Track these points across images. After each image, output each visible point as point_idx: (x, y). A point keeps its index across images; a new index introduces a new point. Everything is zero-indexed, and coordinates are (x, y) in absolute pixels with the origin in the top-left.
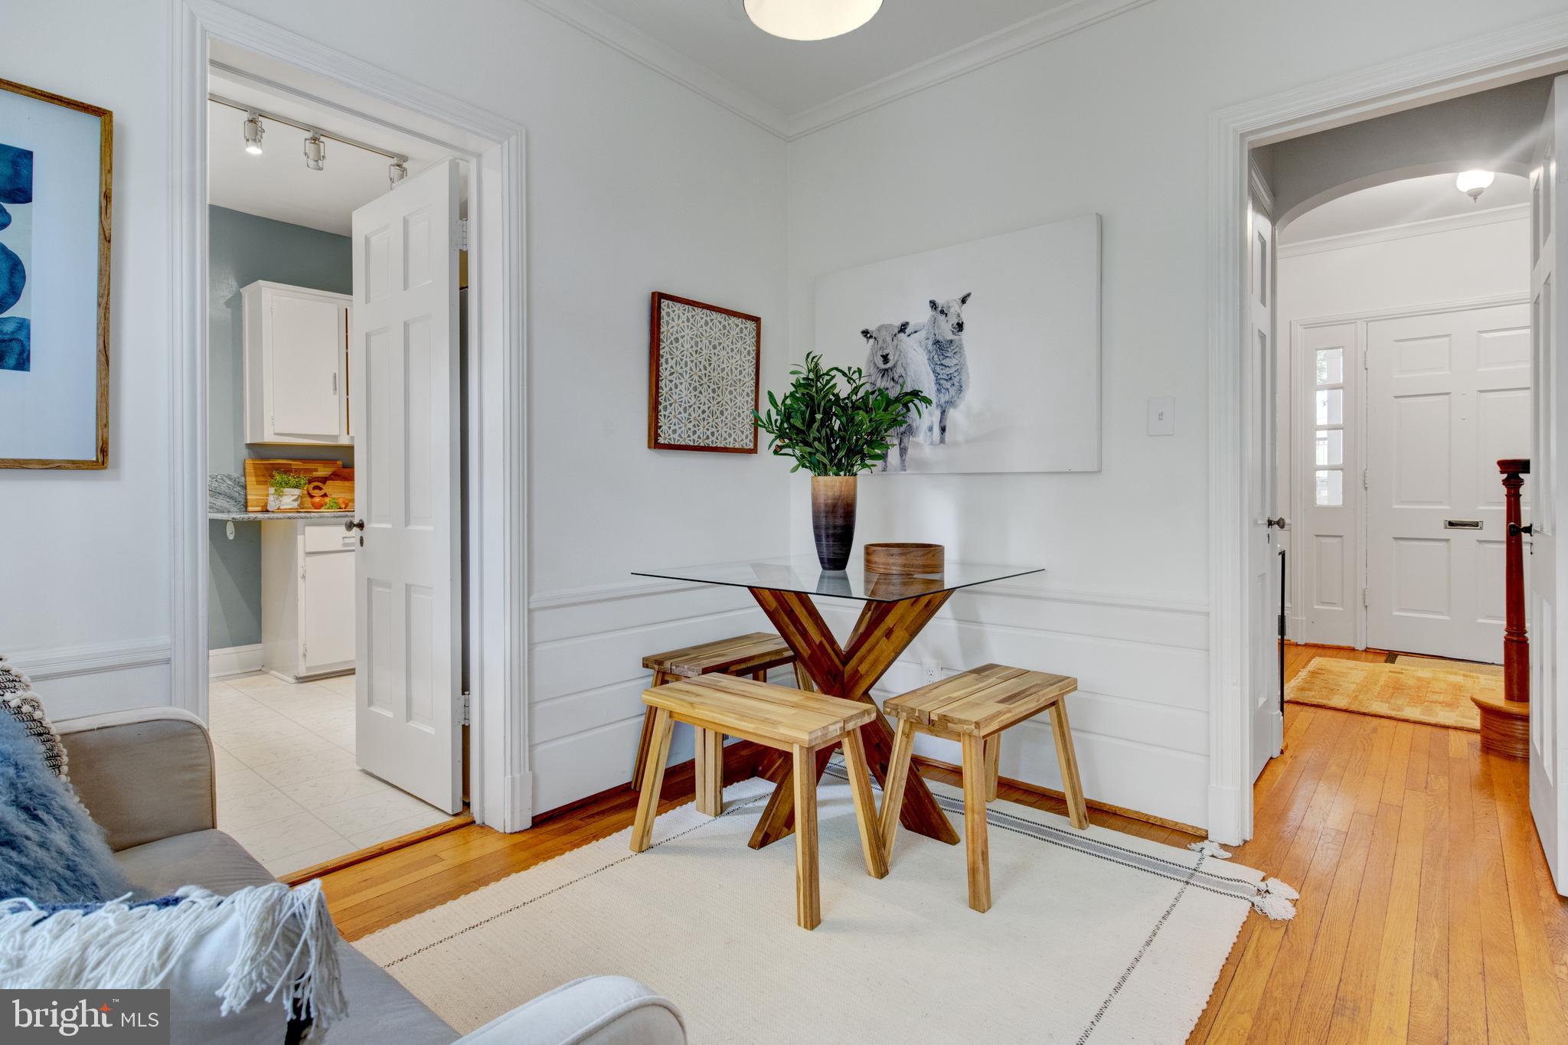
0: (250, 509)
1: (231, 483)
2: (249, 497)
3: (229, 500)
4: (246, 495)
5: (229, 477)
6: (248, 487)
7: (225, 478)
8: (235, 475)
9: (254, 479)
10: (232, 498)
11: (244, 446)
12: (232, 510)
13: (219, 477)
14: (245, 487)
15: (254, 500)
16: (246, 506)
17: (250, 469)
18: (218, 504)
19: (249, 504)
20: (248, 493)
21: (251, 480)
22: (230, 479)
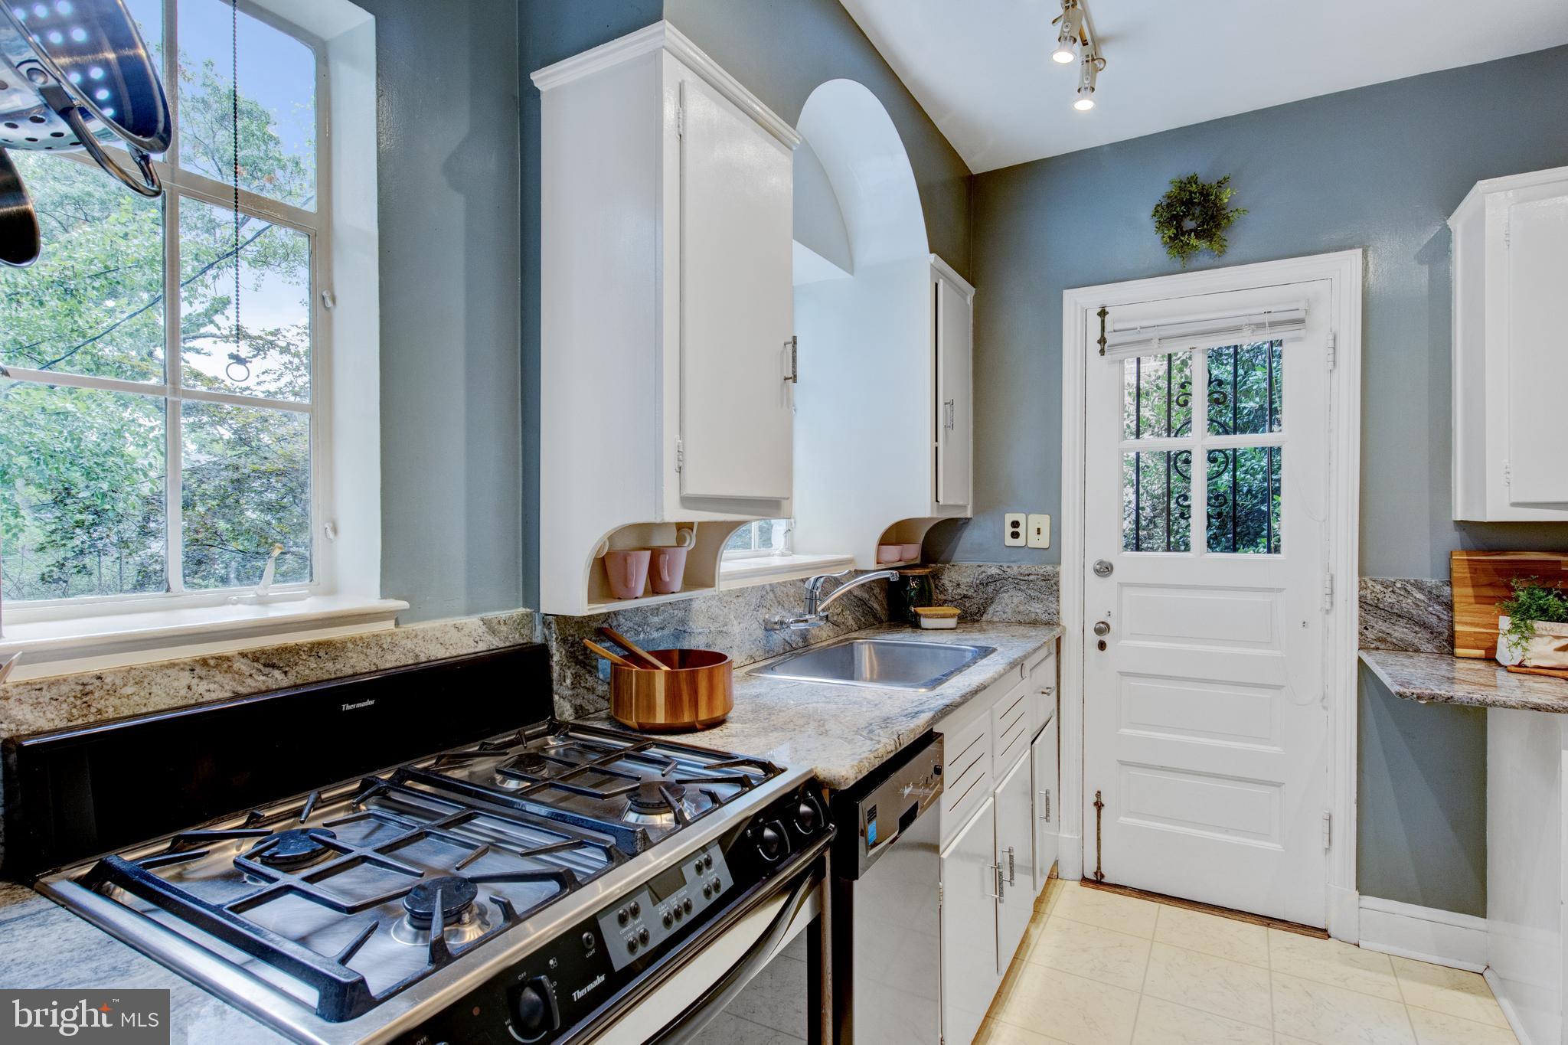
0: (1459, 651)
1: (1422, 597)
2: (1458, 628)
3: (1417, 629)
4: (1452, 623)
5: (1419, 586)
6: (1457, 607)
7: (1409, 587)
8: (1430, 581)
9: (1470, 591)
10: (1424, 625)
11: (1452, 524)
12: (1423, 648)
13: (1398, 585)
14: (1450, 606)
15: (1470, 634)
16: (1453, 645)
17: (1461, 571)
18: (1396, 634)
19: (1458, 642)
20: (1457, 618)
21: (1463, 594)
22: (1421, 589)
